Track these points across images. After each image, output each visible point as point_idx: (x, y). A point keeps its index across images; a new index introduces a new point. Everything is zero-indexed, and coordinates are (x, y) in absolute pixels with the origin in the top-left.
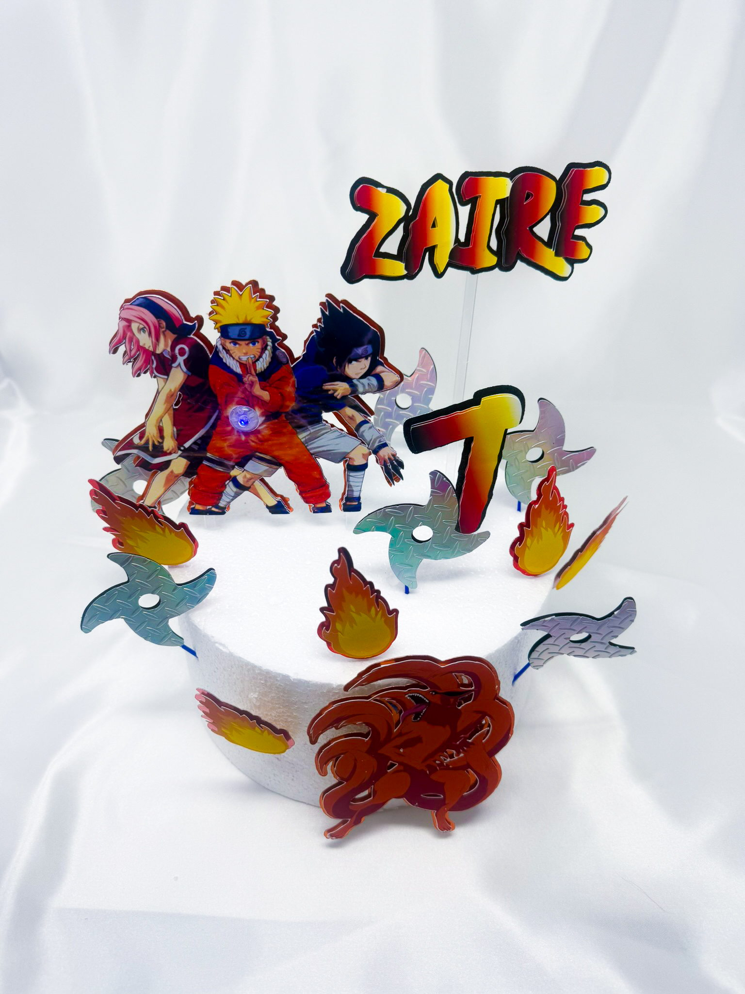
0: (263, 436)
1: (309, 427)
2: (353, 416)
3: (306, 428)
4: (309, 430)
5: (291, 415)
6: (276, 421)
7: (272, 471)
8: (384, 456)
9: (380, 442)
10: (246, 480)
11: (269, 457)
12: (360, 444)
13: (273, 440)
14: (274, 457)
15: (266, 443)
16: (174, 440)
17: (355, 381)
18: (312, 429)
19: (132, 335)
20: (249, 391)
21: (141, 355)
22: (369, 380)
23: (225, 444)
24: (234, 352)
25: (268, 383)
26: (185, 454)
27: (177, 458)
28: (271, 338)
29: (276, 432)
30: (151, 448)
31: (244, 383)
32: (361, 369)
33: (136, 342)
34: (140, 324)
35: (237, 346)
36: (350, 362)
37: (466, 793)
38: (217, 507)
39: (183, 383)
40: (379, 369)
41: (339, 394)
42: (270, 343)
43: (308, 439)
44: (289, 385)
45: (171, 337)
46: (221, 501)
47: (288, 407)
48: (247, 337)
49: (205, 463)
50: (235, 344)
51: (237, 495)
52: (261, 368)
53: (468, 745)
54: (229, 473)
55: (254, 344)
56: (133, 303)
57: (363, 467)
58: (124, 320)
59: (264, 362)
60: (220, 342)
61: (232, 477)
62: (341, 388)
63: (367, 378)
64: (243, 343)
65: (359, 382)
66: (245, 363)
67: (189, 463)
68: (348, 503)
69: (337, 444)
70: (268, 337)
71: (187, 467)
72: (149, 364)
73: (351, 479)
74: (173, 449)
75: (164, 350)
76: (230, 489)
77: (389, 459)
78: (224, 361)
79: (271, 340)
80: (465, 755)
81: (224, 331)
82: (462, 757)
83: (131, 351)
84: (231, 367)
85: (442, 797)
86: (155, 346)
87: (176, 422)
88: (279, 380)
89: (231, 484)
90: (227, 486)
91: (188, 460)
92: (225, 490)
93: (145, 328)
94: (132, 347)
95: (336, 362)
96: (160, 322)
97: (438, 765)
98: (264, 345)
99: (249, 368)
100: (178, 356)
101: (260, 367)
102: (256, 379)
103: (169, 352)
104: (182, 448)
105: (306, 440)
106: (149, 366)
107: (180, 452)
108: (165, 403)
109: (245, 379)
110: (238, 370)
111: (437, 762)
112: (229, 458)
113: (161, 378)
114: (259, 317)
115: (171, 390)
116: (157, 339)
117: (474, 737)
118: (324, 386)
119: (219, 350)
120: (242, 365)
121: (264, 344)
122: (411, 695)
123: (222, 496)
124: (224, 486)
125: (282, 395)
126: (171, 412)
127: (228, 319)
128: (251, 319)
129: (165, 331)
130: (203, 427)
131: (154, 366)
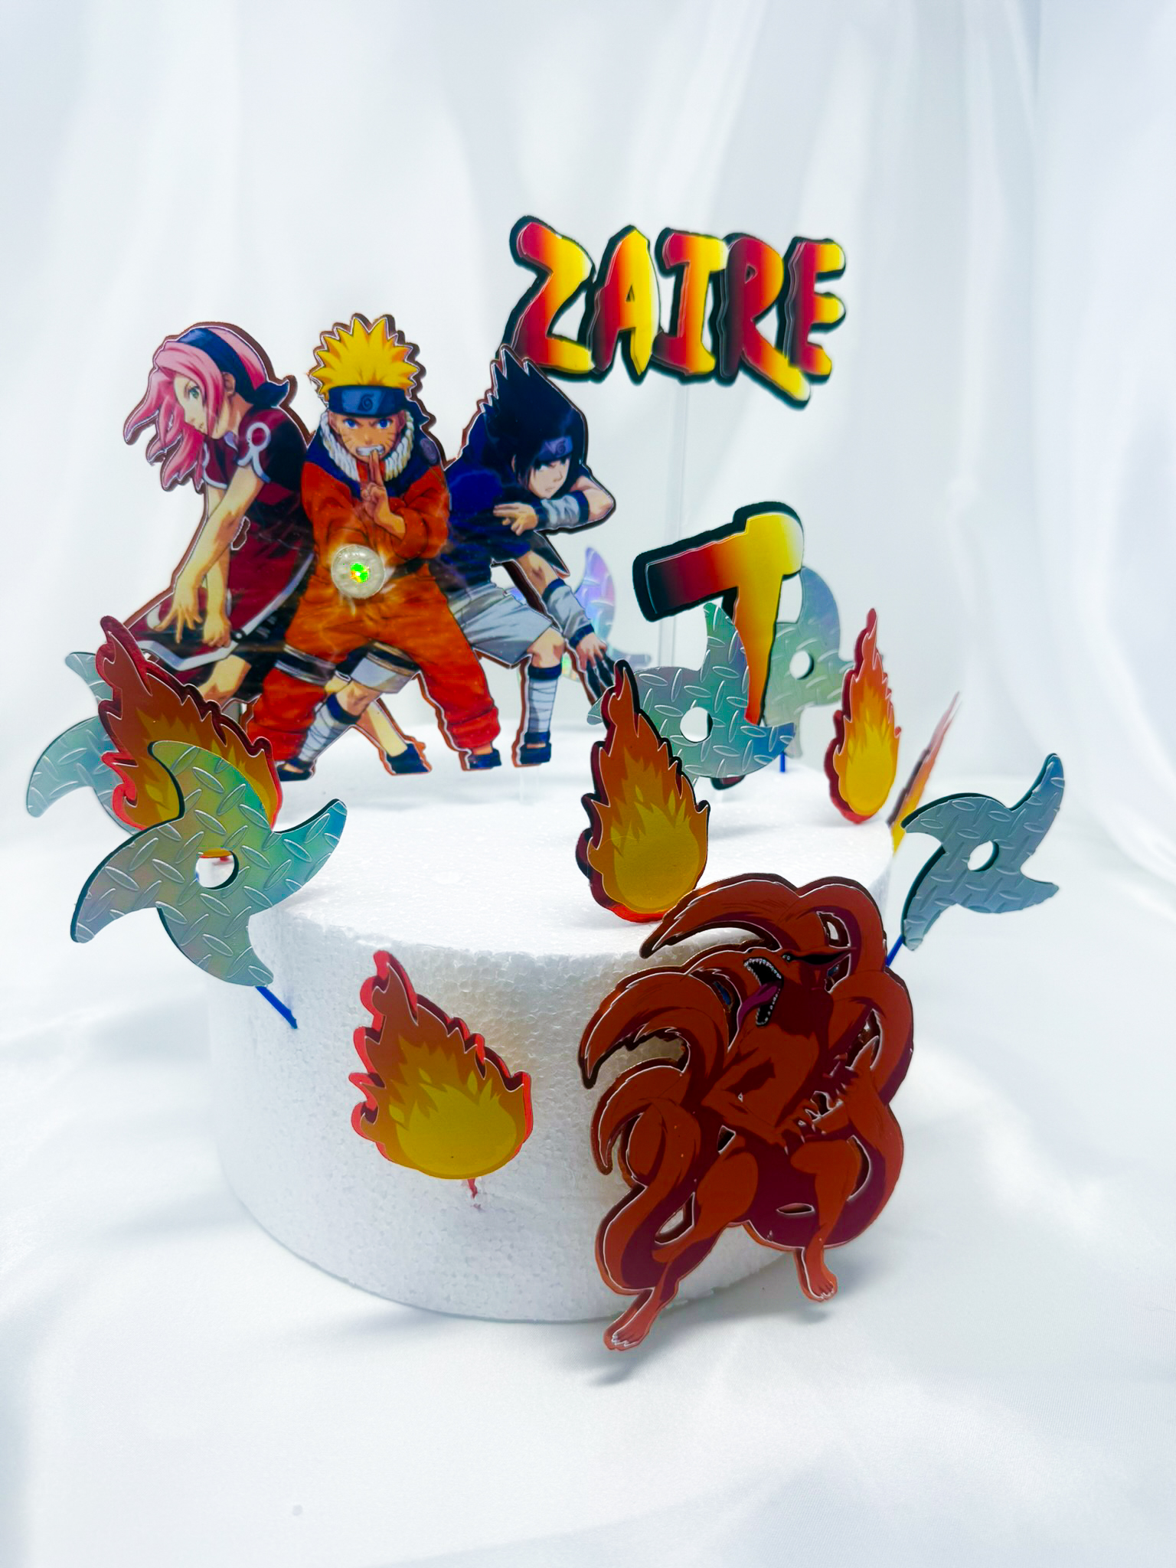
0: (388, 607)
1: (468, 589)
2: (540, 570)
3: (463, 591)
4: (469, 596)
5: (440, 565)
6: (414, 576)
7: (401, 681)
8: (588, 650)
9: (582, 622)
10: (353, 701)
11: (396, 650)
12: (551, 626)
13: (406, 616)
14: (405, 651)
15: (394, 622)
16: (226, 618)
17: (544, 503)
18: (474, 595)
19: (172, 401)
20: (370, 517)
21: (185, 440)
22: (566, 500)
23: (320, 626)
24: (350, 439)
25: (403, 499)
26: (244, 649)
27: (227, 658)
28: (412, 415)
29: (413, 601)
30: (178, 637)
31: (361, 499)
32: (555, 481)
33: (177, 416)
34: (191, 379)
35: (356, 427)
36: (537, 466)
37: (851, 1197)
38: (296, 762)
39: (253, 499)
40: (583, 481)
41: (518, 527)
42: (410, 425)
43: (466, 613)
44: (438, 506)
45: (242, 406)
46: (304, 750)
47: (435, 547)
48: (374, 410)
49: (280, 666)
50: (352, 423)
51: (335, 735)
52: (393, 471)
53: (847, 1077)
54: (322, 687)
55: (384, 425)
56: (183, 340)
57: (554, 673)
58: (163, 372)
59: (400, 460)
60: (326, 420)
61: (329, 694)
62: (521, 516)
63: (564, 498)
64: (364, 422)
65: (552, 505)
66: (365, 459)
67: (249, 666)
68: (530, 746)
69: (514, 625)
70: (408, 413)
71: (243, 676)
72: (197, 459)
73: (536, 695)
74: (221, 638)
75: (227, 433)
76: (323, 720)
77: (596, 656)
78: (331, 455)
79: (412, 419)
80: (845, 1103)
81: (335, 399)
82: (841, 1108)
83: (166, 431)
84: (342, 468)
85: (813, 1210)
86: (212, 423)
87: (232, 581)
88: (422, 495)
89: (325, 710)
90: (318, 715)
91: (248, 661)
92: (312, 723)
93: (198, 387)
94: (170, 424)
95: (516, 464)
96: (226, 378)
97: (802, 1128)
98: (401, 427)
99: (372, 471)
100: (251, 444)
101: (391, 468)
102: (383, 492)
103: (235, 436)
104: (239, 636)
105: (462, 617)
106: (196, 463)
107: (234, 645)
108: (216, 540)
109: (365, 492)
110: (353, 474)
111: (802, 1123)
112: (324, 655)
113: (215, 487)
114: (394, 376)
115: (230, 513)
116: (217, 411)
117: (856, 1058)
118: (496, 509)
119: (324, 435)
120: (361, 465)
121: (401, 424)
122: (753, 961)
123: (306, 736)
124: (311, 716)
125: (425, 523)
126: (226, 558)
127: (342, 376)
128: (383, 377)
129: (233, 395)
130: (280, 588)
131: (206, 463)
